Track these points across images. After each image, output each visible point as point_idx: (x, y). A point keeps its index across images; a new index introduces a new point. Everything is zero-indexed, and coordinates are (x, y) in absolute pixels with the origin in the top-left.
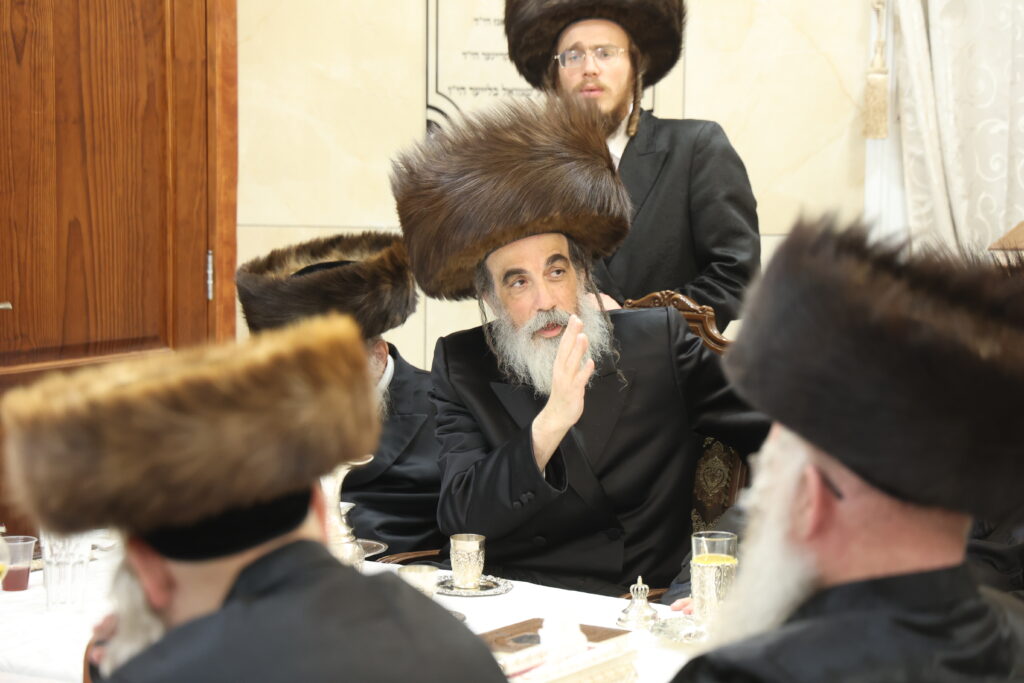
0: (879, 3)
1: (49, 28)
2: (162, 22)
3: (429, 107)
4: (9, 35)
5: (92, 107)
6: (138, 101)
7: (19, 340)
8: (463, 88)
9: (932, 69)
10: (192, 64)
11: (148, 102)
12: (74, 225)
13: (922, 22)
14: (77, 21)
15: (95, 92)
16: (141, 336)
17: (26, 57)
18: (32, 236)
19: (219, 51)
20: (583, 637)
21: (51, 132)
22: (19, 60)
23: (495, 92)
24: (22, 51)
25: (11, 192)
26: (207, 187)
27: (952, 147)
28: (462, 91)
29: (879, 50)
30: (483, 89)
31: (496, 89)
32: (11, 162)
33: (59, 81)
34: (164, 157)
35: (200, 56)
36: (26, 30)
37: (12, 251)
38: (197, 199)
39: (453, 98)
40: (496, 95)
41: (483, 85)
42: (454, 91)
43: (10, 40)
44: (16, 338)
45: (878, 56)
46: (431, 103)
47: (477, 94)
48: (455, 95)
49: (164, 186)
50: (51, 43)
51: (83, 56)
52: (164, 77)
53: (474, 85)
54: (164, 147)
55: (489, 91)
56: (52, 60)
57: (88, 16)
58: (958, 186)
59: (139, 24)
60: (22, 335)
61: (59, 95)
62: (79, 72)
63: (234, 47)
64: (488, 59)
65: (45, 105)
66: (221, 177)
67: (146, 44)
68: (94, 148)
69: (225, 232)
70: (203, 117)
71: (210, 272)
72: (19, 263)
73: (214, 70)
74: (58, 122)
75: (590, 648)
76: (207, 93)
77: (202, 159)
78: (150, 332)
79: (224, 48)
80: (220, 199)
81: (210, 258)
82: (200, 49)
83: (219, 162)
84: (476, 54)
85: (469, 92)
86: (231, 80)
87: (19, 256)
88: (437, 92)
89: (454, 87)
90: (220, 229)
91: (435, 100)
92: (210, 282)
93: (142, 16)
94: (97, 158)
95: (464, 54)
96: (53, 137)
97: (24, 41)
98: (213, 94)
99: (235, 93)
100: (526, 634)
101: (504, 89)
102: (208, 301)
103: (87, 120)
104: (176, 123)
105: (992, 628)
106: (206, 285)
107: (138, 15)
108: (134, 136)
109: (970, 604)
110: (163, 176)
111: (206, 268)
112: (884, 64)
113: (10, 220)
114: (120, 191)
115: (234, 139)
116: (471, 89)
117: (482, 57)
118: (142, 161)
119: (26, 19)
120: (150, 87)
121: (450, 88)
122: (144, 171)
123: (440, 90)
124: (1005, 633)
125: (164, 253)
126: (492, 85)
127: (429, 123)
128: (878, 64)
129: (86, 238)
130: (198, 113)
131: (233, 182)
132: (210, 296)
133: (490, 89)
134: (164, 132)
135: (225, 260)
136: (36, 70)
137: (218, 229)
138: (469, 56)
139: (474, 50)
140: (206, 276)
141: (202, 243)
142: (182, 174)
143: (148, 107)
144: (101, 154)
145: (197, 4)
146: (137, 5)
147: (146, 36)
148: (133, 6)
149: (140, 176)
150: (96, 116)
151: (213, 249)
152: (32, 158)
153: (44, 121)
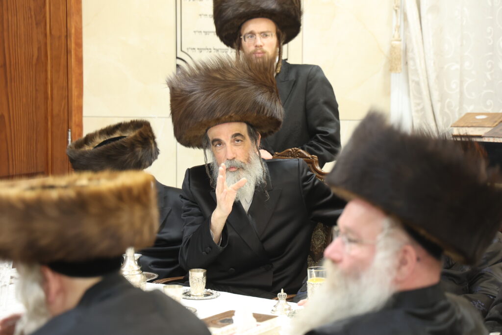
0: (397, 7)
2: (45, 17)
3: (177, 58)
5: (10, 58)
6: (33, 56)
8: (194, 49)
9: (422, 39)
10: (60, 37)
11: (38, 56)
12: (1, 117)
13: (417, 16)
14: (2, 16)
15: (11, 52)
16: (35, 171)
19: (73, 31)
20: (254, 320)
23: (210, 50)
26: (68, 98)
27: (433, 76)
28: (194, 50)
29: (397, 29)
30: (205, 49)
31: (210, 49)
34: (46, 84)
35: (64, 34)
38: (63, 104)
39: (189, 53)
40: (210, 52)
41: (204, 47)
42: (190, 50)
45: (397, 32)
46: (178, 56)
47: (201, 52)
48: (190, 52)
49: (46, 98)
51: (5, 34)
52: (46, 44)
53: (199, 47)
54: (46, 78)
55: (207, 50)
57: (8, 14)
58: (436, 96)
59: (33, 18)
62: (3, 42)
63: (81, 29)
64: (206, 34)
66: (75, 93)
67: (37, 28)
68: (11, 79)
69: (77, 120)
70: (65, 64)
71: (70, 140)
73: (71, 40)
75: (258, 325)
76: (68, 52)
77: (65, 84)
78: (40, 169)
79: (76, 29)
80: (74, 104)
81: (70, 133)
82: (64, 30)
83: (74, 86)
84: (201, 32)
85: (197, 51)
86: (79, 45)
88: (181, 50)
89: (190, 48)
90: (74, 119)
91: (180, 55)
93: (35, 14)
94: (13, 84)
95: (195, 32)
98: (71, 52)
99: (82, 51)
100: (226, 318)
101: (214, 49)
103: (8, 66)
104: (52, 67)
105: (452, 315)
107: (33, 13)
108: (31, 73)
109: (442, 303)
110: (46, 92)
111: (68, 138)
112: (399, 37)
114: (24, 100)
115: (81, 74)
116: (198, 49)
117: (203, 34)
118: (35, 86)
120: (39, 49)
121: (188, 49)
122: (36, 90)
123: (183, 50)
124: (459, 316)
125: (46, 131)
126: (208, 48)
127: (178, 66)
128: (396, 37)
129: (7, 123)
130: (63, 61)
131: (80, 95)
133: (207, 49)
134: (46, 71)
135: (77, 134)
137: (73, 118)
138: (197, 33)
139: (199, 30)
140: (68, 142)
141: (66, 126)
142: (55, 92)
143: (38, 59)
144: (15, 83)
145: (62, 8)
146: (32, 8)
147: (37, 24)
148: (30, 9)
149: (34, 92)
150: (12, 63)
151: (71, 129)
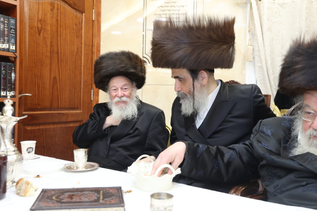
0: (250, 29)
1: (49, 28)
4: (37, 28)
5: (61, 50)
6: (74, 52)
7: (37, 105)
9: (264, 43)
10: (89, 45)
11: (77, 52)
12: (55, 78)
13: (261, 33)
14: (57, 29)
15: (62, 47)
16: (73, 107)
17: (42, 34)
18: (42, 79)
19: (96, 44)
21: (49, 54)
22: (39, 34)
24: (41, 32)
25: (36, 67)
27: (269, 62)
29: (250, 40)
32: (36, 60)
33: (51, 42)
34: (81, 66)
35: (91, 44)
36: (42, 27)
37: (35, 82)
38: (89, 76)
39: (149, 55)
43: (37, 29)
44: (36, 104)
45: (250, 42)
50: (49, 32)
51: (59, 38)
52: (81, 47)
54: (81, 63)
56: (50, 37)
57: (61, 28)
58: (270, 72)
59: (75, 33)
60: (38, 104)
61: (51, 46)
62: (58, 41)
63: (100, 44)
65: (47, 47)
68: (61, 60)
70: (91, 58)
71: (92, 94)
72: (38, 86)
73: (94, 48)
74: (51, 52)
76: (92, 53)
77: (91, 67)
78: (76, 106)
79: (97, 43)
81: (92, 90)
82: (91, 42)
86: (99, 51)
87: (38, 84)
91: (145, 56)
92: (92, 96)
93: (76, 32)
94: (62, 63)
96: (49, 56)
97: (41, 30)
98: (94, 53)
102: (92, 100)
103: (59, 53)
104: (84, 58)
106: (91, 97)
107: (75, 31)
108: (73, 59)
110: (81, 70)
111: (91, 93)
112: (251, 44)
113: (35, 74)
114: (68, 72)
118: (75, 65)
119: (42, 25)
120: (78, 49)
121: (148, 53)
122: (75, 68)
123: (146, 53)
129: (58, 82)
130: (90, 57)
132: (92, 99)
134: (81, 60)
135: (96, 91)
136: (44, 38)
140: (91, 94)
141: (90, 87)
142: (85, 70)
143: (77, 53)
144: (63, 62)
145: (91, 32)
146: (75, 28)
147: (77, 37)
148: (73, 29)
149: (74, 69)
150: (62, 52)
151: (93, 88)
152: (42, 60)
153: (47, 51)
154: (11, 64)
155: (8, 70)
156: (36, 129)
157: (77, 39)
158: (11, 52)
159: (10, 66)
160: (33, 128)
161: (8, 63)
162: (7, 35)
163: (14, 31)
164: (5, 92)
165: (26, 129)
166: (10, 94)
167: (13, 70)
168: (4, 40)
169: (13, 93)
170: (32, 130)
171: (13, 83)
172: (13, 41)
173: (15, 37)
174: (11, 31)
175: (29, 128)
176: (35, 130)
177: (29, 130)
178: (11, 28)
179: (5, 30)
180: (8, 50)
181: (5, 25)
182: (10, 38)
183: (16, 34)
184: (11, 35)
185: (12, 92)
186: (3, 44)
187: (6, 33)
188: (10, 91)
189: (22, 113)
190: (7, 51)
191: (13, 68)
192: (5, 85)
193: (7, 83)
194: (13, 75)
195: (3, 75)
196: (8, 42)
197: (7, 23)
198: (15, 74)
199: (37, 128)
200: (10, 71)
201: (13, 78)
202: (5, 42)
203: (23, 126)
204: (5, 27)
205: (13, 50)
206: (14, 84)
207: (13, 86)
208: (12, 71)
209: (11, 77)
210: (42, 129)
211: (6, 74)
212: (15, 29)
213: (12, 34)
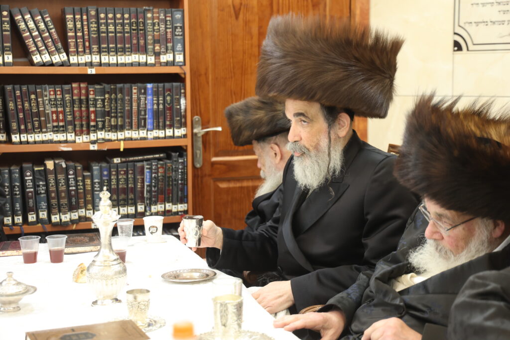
1: (254, 2)
3: (455, 34)
8: (471, 23)
17: (241, 16)
19: (358, 12)
22: (237, 17)
23: (486, 23)
24: (239, 14)
30: (481, 22)
31: (487, 22)
32: (232, 64)
35: (346, 15)
36: (241, 4)
39: (466, 28)
40: (487, 25)
41: (481, 20)
42: (467, 25)
43: (232, 8)
46: (456, 31)
47: (477, 25)
48: (467, 27)
50: (256, 10)
53: (476, 21)
55: (483, 23)
56: (257, 18)
61: (260, 34)
63: (368, 10)
64: (483, 6)
65: (252, 38)
79: (361, 10)
84: (478, 4)
85: (474, 24)
89: (467, 22)
91: (458, 30)
95: (472, 4)
96: (257, 53)
97: (240, 9)
101: (491, 22)
113: (231, 91)
116: (475, 23)
117: (481, 5)
121: (465, 23)
123: (460, 24)
126: (485, 21)
127: (455, 42)
133: (484, 22)
136: (247, 23)
138: (475, 6)
139: (477, 3)
147: (313, 6)
152: (244, 63)
153: (252, 46)
154: (178, 84)
155: (174, 95)
156: (236, 187)
157: (314, 10)
158: (177, 65)
159: (177, 87)
160: (232, 185)
161: (175, 84)
162: (170, 39)
163: (180, 30)
164: (171, 130)
165: (218, 187)
166: (180, 132)
167: (183, 93)
168: (167, 49)
169: (184, 130)
170: (228, 190)
171: (184, 115)
172: (179, 47)
173: (182, 41)
174: (175, 31)
175: (223, 185)
176: (234, 188)
177: (224, 188)
178: (176, 27)
179: (166, 32)
180: (173, 63)
181: (166, 25)
182: (175, 43)
183: (183, 35)
184: (177, 38)
185: (182, 129)
186: (165, 54)
187: (169, 36)
188: (179, 128)
189: (210, 160)
190: (171, 66)
191: (183, 91)
192: (172, 119)
193: (175, 116)
194: (183, 101)
195: (168, 104)
196: (173, 50)
197: (170, 20)
198: (186, 99)
199: (238, 185)
200: (178, 95)
201: (183, 107)
202: (168, 51)
203: (214, 181)
204: (166, 28)
205: (181, 62)
206: (185, 117)
207: (183, 120)
208: (180, 96)
209: (180, 105)
210: (248, 187)
211: (172, 100)
212: (183, 28)
213: (178, 35)
